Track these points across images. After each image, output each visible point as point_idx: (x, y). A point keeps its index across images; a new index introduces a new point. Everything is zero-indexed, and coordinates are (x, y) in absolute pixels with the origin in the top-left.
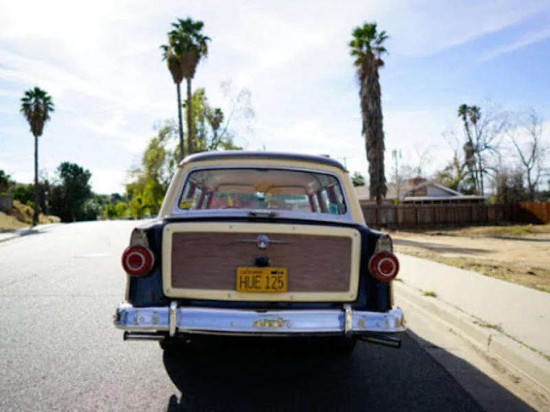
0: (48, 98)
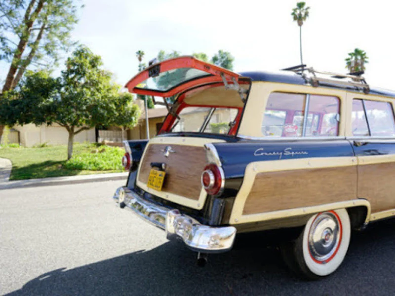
0: (365, 54)
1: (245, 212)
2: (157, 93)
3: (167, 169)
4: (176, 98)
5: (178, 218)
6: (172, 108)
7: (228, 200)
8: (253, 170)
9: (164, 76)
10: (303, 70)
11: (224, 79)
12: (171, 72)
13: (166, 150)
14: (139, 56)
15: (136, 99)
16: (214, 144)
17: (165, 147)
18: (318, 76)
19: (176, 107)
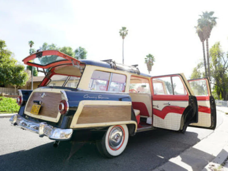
0: (153, 57)
1: (78, 123)
2: (40, 66)
3: (42, 104)
4: (50, 70)
5: (46, 127)
6: (47, 74)
7: (70, 117)
8: (82, 104)
9: (44, 58)
10: (111, 62)
11: (73, 62)
12: (48, 56)
13: (42, 94)
14: (30, 44)
15: (26, 70)
16: (65, 91)
17: (42, 93)
18: (117, 65)
19: (49, 74)
